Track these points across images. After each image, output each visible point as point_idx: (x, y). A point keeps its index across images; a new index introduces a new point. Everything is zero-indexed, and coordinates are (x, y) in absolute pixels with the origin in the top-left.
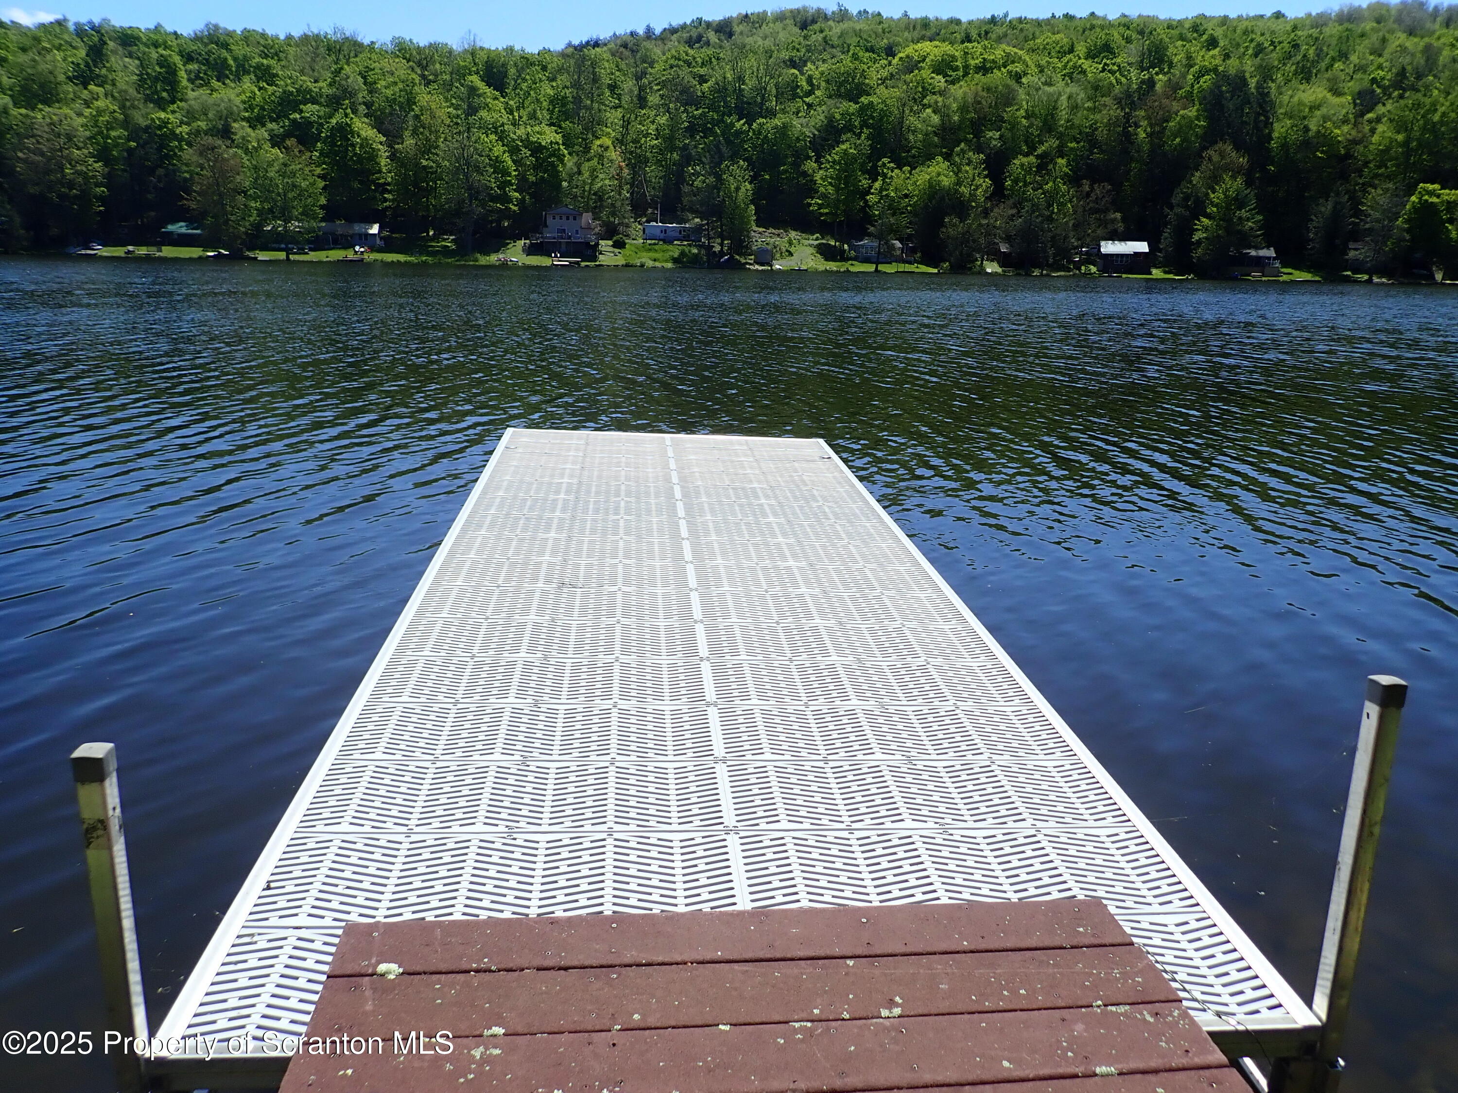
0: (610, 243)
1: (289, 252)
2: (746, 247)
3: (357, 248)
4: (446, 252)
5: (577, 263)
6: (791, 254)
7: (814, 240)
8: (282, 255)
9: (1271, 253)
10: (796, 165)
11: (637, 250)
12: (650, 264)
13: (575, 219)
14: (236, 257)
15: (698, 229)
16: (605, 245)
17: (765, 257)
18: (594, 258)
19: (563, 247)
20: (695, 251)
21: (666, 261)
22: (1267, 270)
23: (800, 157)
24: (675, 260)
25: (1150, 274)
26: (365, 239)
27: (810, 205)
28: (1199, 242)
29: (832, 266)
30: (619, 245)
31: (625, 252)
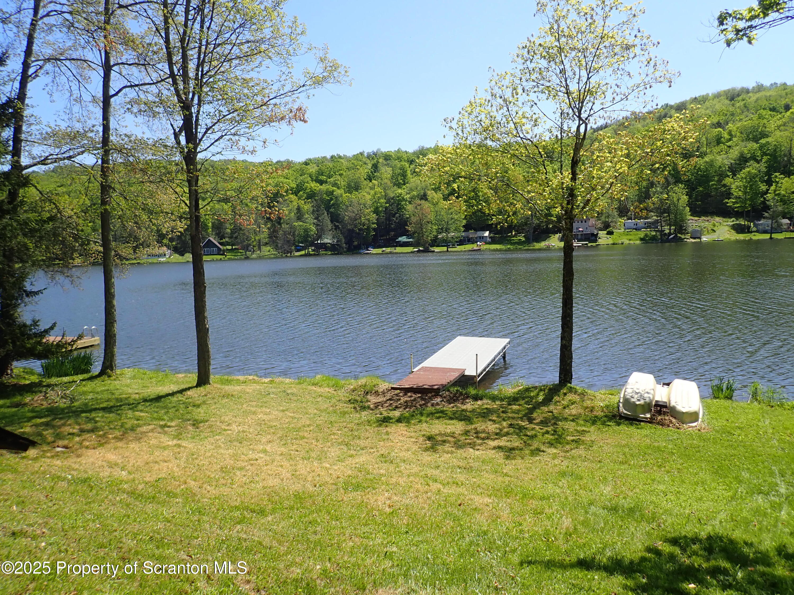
0: (605, 232)
1: (448, 246)
2: (685, 230)
3: (478, 243)
4: (520, 243)
5: (587, 244)
6: (714, 231)
7: (731, 221)
8: (445, 249)
10: (720, 181)
11: (620, 235)
12: (627, 242)
13: (585, 222)
14: (426, 251)
15: (656, 221)
16: (602, 234)
17: (696, 235)
18: (596, 241)
19: (579, 237)
20: (654, 233)
21: (637, 240)
23: (722, 176)
24: (641, 239)
26: (482, 238)
27: (728, 203)
29: (741, 237)
30: (610, 233)
31: (613, 236)
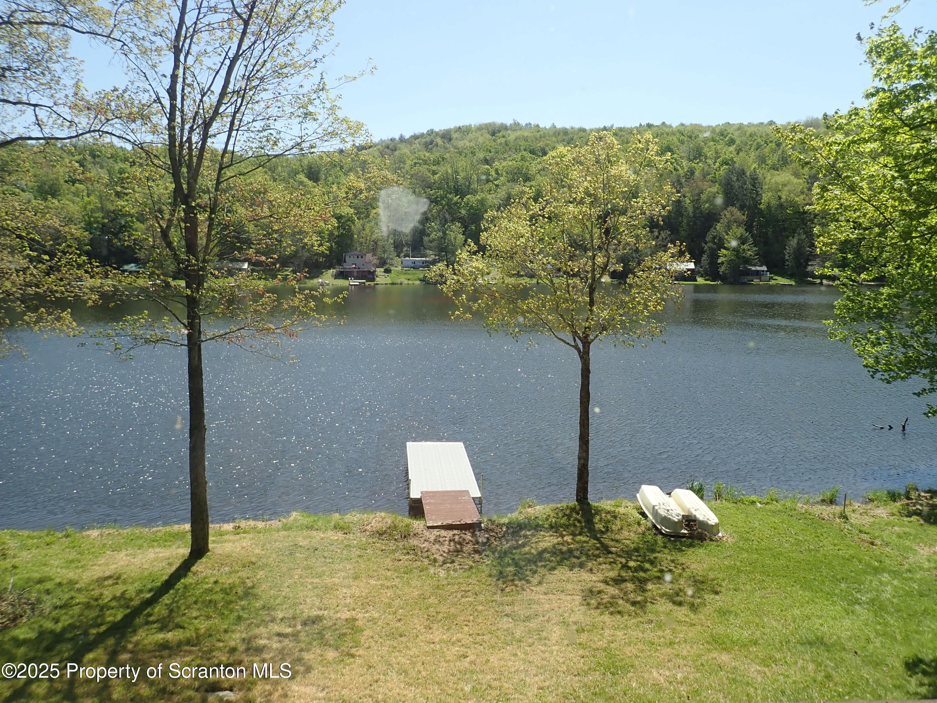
0: (382, 270)
4: (287, 277)
5: (364, 283)
9: (764, 268)
11: (399, 273)
12: (406, 282)
13: (362, 257)
15: (434, 261)
16: (380, 271)
18: (373, 280)
19: (355, 274)
21: (415, 280)
22: (763, 278)
24: (420, 280)
25: (696, 281)
26: (239, 271)
28: (722, 263)
30: (388, 271)
31: (392, 275)
